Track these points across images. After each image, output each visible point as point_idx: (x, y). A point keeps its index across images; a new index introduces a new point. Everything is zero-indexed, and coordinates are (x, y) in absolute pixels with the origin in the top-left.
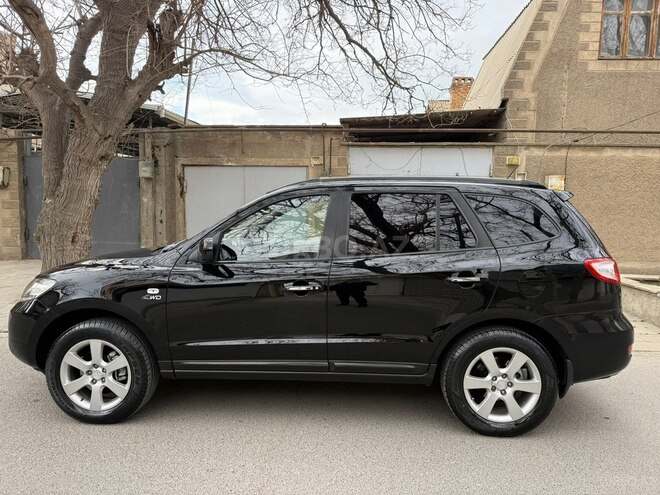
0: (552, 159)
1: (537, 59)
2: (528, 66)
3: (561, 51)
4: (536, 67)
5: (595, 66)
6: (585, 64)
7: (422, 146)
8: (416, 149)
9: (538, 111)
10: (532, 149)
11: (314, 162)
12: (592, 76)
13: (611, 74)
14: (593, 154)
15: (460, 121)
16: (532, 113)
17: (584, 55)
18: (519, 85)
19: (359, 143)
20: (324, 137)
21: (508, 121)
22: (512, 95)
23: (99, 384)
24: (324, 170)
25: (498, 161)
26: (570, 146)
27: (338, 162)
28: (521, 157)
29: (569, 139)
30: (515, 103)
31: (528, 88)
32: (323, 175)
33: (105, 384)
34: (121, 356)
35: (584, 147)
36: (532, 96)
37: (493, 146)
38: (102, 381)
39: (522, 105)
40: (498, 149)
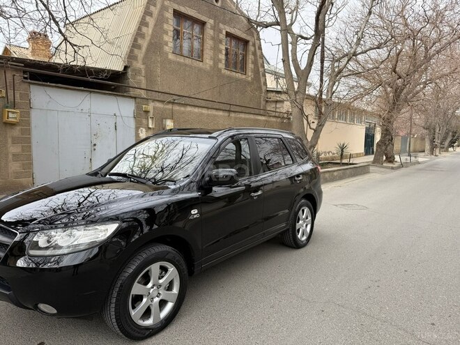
0: (166, 109)
1: (144, 43)
2: (139, 47)
3: (156, 42)
4: (144, 49)
5: (171, 56)
6: (167, 54)
7: (91, 92)
8: (86, 93)
9: (146, 77)
10: (156, 102)
12: (170, 62)
13: (179, 63)
14: (182, 109)
15: (106, 76)
16: (143, 78)
17: (166, 49)
18: (135, 58)
19: (41, 83)
20: (5, 72)
21: (131, 81)
22: (132, 64)
23: (157, 300)
24: (8, 103)
25: (138, 108)
26: (173, 103)
27: (21, 97)
28: (151, 107)
29: (170, 99)
30: (134, 70)
31: (140, 62)
32: (7, 107)
33: (161, 297)
34: (172, 269)
35: (179, 104)
36: (142, 67)
37: (135, 98)
38: (158, 296)
39: (138, 72)
40: (137, 100)
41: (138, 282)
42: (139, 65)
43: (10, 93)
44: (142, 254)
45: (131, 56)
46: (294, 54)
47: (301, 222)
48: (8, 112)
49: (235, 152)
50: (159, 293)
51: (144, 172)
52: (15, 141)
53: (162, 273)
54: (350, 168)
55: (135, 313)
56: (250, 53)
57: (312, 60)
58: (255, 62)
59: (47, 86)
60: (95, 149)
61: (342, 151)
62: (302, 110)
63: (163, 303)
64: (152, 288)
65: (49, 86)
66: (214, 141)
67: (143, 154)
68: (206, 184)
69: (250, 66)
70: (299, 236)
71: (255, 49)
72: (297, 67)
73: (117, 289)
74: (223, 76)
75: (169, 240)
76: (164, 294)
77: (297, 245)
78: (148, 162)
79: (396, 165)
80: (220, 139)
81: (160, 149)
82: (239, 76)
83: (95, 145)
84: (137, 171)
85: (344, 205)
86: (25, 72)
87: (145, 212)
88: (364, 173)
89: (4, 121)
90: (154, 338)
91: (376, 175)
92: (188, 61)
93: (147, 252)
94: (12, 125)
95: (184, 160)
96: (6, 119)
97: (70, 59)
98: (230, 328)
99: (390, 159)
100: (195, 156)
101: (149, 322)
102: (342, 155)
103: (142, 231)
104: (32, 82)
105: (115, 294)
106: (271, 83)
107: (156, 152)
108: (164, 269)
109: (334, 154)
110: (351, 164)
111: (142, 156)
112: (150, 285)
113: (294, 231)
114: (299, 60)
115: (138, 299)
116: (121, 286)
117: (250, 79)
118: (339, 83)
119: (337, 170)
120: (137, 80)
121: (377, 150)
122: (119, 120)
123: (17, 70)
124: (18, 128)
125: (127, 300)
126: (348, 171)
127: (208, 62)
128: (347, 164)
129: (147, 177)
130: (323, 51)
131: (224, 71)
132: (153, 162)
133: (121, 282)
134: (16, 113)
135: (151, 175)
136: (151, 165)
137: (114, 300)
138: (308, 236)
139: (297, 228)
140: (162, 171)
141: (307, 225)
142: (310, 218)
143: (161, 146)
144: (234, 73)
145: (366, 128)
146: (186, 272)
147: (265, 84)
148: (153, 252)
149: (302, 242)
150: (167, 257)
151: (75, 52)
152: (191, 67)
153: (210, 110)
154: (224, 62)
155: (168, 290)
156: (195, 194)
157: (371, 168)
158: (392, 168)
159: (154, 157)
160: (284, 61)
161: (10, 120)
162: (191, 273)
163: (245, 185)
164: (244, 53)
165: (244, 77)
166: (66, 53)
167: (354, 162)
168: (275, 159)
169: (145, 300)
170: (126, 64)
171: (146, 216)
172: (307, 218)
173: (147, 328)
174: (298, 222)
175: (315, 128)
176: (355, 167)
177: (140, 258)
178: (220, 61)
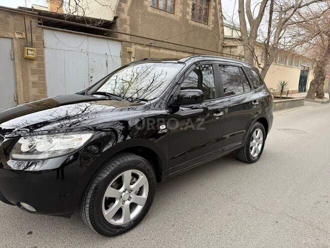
0: (144, 51)
2: (126, 2)
4: (129, 3)
5: (150, 9)
6: (146, 7)
7: (88, 36)
8: (85, 37)
9: (130, 25)
10: (137, 45)
11: (17, 36)
12: (149, 14)
13: (156, 15)
14: (157, 51)
15: (100, 24)
16: (128, 26)
17: (146, 3)
18: (122, 10)
19: (51, 28)
20: (24, 19)
21: (119, 29)
22: (119, 15)
23: (128, 203)
24: (27, 43)
25: (124, 49)
26: (150, 46)
27: (37, 38)
28: (133, 48)
29: (148, 42)
30: (121, 20)
31: (126, 13)
32: (27, 46)
33: (132, 201)
34: (142, 177)
35: (155, 47)
36: (128, 17)
37: (121, 41)
38: (128, 200)
39: (124, 21)
40: (123, 43)
41: (112, 186)
42: (124, 16)
43: (29, 35)
44: (116, 161)
45: (119, 9)
46: (249, 6)
47: (254, 141)
48: (28, 49)
49: (197, 81)
50: (130, 197)
51: (123, 93)
52: (34, 72)
53: (133, 179)
54: (289, 101)
55: (108, 214)
56: (212, 7)
57: (263, 11)
58: (215, 15)
59: (55, 30)
60: (91, 81)
61: (283, 87)
62: (253, 52)
63: (133, 206)
64: (124, 192)
65: (57, 30)
66: (182, 66)
67: (122, 80)
68: (173, 104)
69: (211, 18)
70: (252, 153)
71: (216, 4)
72: (250, 17)
73: (92, 192)
74: (189, 25)
75: (140, 151)
76: (134, 198)
77: (249, 160)
78: (126, 85)
79: (325, 100)
80: (188, 64)
81: (135, 77)
82: (202, 25)
83: (92, 77)
84: (117, 92)
85: (285, 129)
86: (39, 19)
87: (121, 124)
88: (300, 106)
89: (25, 56)
90: (124, 236)
91: (310, 107)
92: (163, 13)
93: (120, 160)
94: (31, 60)
95: (154, 84)
96: (26, 55)
97: (73, 10)
98: (191, 232)
99: (320, 96)
100: (163, 81)
101: (120, 222)
102: (282, 90)
103: (117, 140)
104: (45, 27)
105: (89, 196)
106: (227, 32)
107: (132, 79)
108: (135, 176)
109: (274, 90)
110: (289, 98)
111: (121, 81)
112: (122, 189)
113: (248, 148)
114: (252, 11)
115: (111, 201)
116: (96, 189)
117: (211, 28)
118: (285, 30)
119: (279, 102)
120: (123, 27)
121: (310, 88)
122: (109, 58)
123: (33, 17)
124: (35, 62)
125: (100, 202)
126: (287, 104)
127: (178, 14)
128: (286, 98)
129: (126, 96)
130: (272, 5)
131: (190, 22)
132: (130, 85)
133: (95, 185)
134: (34, 50)
135: (128, 95)
136: (128, 88)
137: (88, 201)
138: (259, 153)
139: (251, 146)
140: (137, 92)
141: (258, 145)
142: (261, 139)
143: (135, 74)
144: (198, 23)
145: (301, 71)
146: (154, 180)
147: (223, 32)
148: (126, 160)
149: (254, 158)
150: (138, 166)
151: (77, 4)
152: (165, 18)
153: (179, 52)
154: (191, 14)
155: (137, 194)
156: (164, 112)
157: (305, 102)
158: (323, 103)
159: (131, 81)
160: (239, 12)
161: (29, 56)
162: (159, 180)
163: (203, 108)
164: (207, 7)
165: (206, 27)
166: (69, 5)
167: (291, 97)
168: (230, 88)
169: (117, 202)
170: (115, 15)
171: (122, 128)
172: (259, 139)
173: (118, 227)
174: (252, 141)
175: (263, 67)
176: (292, 101)
177: (114, 164)
178: (188, 13)
